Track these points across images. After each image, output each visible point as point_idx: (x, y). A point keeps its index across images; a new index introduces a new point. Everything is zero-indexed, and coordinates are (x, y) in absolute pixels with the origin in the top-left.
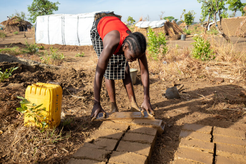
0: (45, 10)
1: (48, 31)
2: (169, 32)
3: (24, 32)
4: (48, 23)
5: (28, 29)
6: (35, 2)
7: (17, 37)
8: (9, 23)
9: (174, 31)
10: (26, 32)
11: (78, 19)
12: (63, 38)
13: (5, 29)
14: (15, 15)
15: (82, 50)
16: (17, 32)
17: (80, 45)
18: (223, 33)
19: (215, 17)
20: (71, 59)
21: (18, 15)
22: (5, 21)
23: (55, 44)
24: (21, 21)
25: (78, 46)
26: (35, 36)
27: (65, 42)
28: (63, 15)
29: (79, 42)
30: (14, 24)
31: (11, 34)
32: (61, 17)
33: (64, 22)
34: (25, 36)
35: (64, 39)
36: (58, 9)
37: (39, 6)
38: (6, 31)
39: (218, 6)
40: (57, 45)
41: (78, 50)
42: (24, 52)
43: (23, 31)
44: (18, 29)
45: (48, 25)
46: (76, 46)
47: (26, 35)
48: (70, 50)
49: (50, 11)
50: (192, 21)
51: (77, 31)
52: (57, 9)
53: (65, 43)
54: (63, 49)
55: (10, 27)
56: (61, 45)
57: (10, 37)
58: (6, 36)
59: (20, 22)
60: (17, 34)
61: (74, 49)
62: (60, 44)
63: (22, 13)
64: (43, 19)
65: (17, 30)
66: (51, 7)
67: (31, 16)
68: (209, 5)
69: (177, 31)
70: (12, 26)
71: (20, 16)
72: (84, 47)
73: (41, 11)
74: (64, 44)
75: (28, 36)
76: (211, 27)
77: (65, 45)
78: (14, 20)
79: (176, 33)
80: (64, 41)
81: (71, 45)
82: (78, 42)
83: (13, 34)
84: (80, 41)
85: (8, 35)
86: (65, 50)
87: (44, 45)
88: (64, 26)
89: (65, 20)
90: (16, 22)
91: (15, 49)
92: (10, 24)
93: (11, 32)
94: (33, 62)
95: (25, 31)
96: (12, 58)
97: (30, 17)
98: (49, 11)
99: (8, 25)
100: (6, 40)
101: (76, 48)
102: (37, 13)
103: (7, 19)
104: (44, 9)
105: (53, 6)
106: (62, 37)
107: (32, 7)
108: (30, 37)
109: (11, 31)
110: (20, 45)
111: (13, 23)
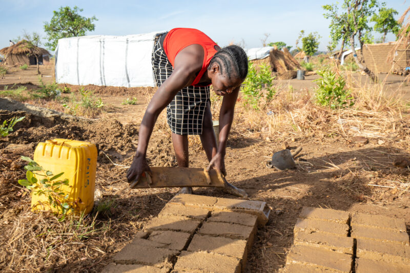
0: (72, 30)
1: (78, 63)
2: (278, 66)
3: (37, 66)
4: (78, 49)
5: (44, 61)
6: (56, 17)
7: (26, 74)
8: (12, 50)
9: (286, 65)
10: (40, 66)
11: (127, 43)
12: (101, 75)
13: (6, 60)
14: (22, 38)
15: (133, 94)
16: (25, 66)
17: (129, 86)
18: (365, 68)
19: (352, 41)
20: (115, 107)
21: (27, 37)
22: (7, 49)
23: (88, 84)
24: (33, 48)
25: (126, 88)
26: (55, 71)
27: (105, 81)
28: (103, 37)
29: (129, 82)
30: (21, 53)
31: (15, 69)
32: (99, 40)
33: (104, 47)
34: (39, 73)
35: (104, 76)
36: (95, 27)
37: (62, 24)
38: (7, 64)
39: (356, 24)
40: (91, 87)
41: (126, 95)
42: (36, 96)
43: (36, 64)
44: (28, 60)
45: (78, 53)
46: (123, 87)
47: (40, 71)
48: (114, 95)
49: (81, 32)
50: (315, 49)
51: (126, 63)
52: (94, 29)
53: (105, 83)
54: (101, 92)
55: (15, 58)
56: (99, 86)
57: (14, 73)
58: (7, 73)
59: (31, 49)
60: (25, 69)
61: (121, 93)
62: (97, 85)
63: (35, 34)
64: (70, 44)
65: (25, 63)
66: (82, 24)
67: (50, 39)
68: (342, 23)
69: (291, 65)
70: (18, 56)
71: (32, 39)
72: (136, 89)
73: (66, 32)
74: (104, 85)
75: (43, 72)
76: (346, 58)
77: (106, 87)
78: (20, 46)
79: (289, 68)
80: (104, 79)
81: (115, 86)
82: (127, 81)
83: (20, 68)
84: (130, 79)
85: (11, 71)
86: (105, 95)
87: (70, 85)
88: (104, 54)
89: (105, 45)
90: (24, 49)
91: (21, 92)
92: (13, 52)
93: (15, 66)
94: (51, 112)
95: (39, 64)
96: (15, 105)
97: (48, 42)
98: (79, 31)
99: (12, 54)
100: (7, 78)
101: (123, 91)
102: (60, 34)
103: (10, 45)
104: (71, 28)
105: (87, 23)
106: (101, 73)
107: (51, 25)
108: (47, 75)
109: (16, 64)
110: (29, 85)
111: (20, 51)
